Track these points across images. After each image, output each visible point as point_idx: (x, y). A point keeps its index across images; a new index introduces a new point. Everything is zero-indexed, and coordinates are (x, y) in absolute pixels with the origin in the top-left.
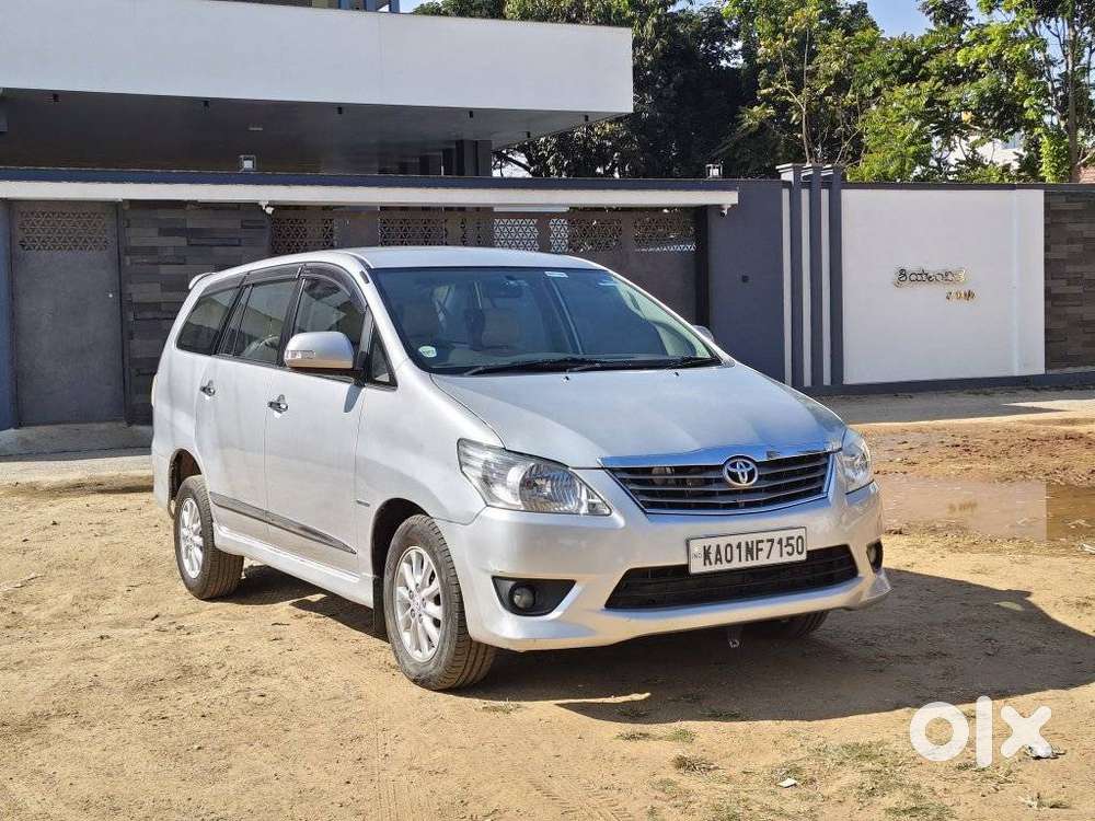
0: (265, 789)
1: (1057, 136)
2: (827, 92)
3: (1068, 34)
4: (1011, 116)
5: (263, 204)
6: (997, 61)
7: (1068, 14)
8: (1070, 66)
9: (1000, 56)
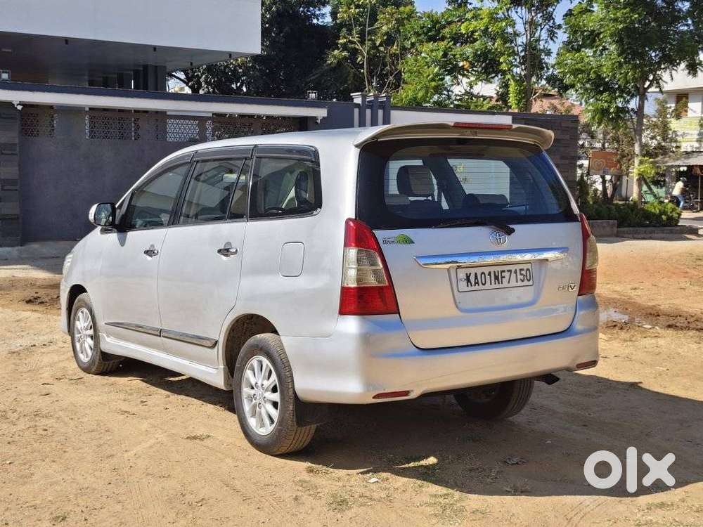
0: (58, 488)
1: (520, 81)
2: (381, 45)
3: (528, 17)
4: (492, 67)
5: (15, 103)
6: (485, 31)
7: (528, 6)
8: (529, 37)
9: (487, 29)
